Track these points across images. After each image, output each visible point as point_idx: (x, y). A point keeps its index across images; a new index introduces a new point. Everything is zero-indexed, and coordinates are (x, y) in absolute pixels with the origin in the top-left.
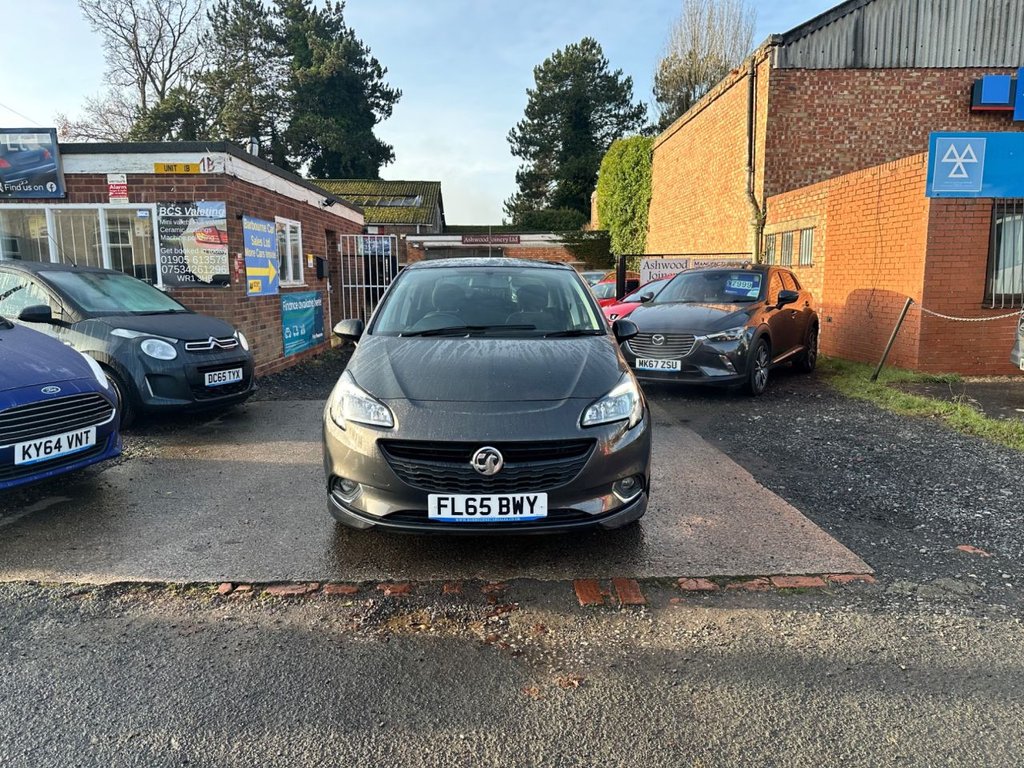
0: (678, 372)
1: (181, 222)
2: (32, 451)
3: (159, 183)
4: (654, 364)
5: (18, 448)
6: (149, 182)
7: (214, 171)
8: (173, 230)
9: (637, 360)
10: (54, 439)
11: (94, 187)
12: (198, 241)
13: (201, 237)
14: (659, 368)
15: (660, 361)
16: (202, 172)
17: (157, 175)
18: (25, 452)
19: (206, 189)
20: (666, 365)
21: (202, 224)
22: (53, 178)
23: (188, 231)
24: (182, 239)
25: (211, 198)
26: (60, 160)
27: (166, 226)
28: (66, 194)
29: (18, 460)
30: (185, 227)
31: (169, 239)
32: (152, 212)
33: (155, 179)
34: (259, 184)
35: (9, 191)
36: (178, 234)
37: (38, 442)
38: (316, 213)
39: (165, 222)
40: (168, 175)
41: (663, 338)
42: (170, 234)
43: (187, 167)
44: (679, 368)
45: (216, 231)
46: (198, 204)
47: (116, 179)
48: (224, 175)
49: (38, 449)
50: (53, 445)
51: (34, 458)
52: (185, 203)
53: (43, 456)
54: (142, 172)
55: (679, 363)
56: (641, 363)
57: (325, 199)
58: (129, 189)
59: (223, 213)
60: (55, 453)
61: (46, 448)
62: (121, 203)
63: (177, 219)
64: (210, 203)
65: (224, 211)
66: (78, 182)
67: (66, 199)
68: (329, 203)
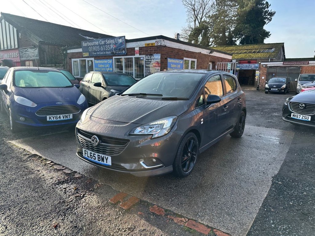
0: (309, 121)
1: (150, 60)
2: (52, 118)
3: (146, 49)
4: (299, 116)
5: (48, 117)
6: (144, 49)
7: (158, 45)
8: (148, 63)
9: (292, 114)
10: (58, 116)
11: (132, 51)
12: (154, 66)
13: (154, 65)
14: (301, 118)
15: (301, 115)
16: (155, 45)
17: (145, 47)
18: (50, 118)
19: (156, 50)
20: (304, 118)
21: (155, 61)
22: (124, 49)
23: (152, 63)
24: (150, 65)
25: (157, 53)
26: (126, 44)
27: (147, 62)
28: (127, 53)
29: (48, 119)
30: (151, 62)
31: (147, 65)
32: (144, 57)
33: (145, 48)
34: (177, 48)
35: (116, 53)
36: (149, 64)
37: (53, 116)
38: (205, 56)
39: (146, 61)
40: (148, 47)
41: (304, 105)
42: (147, 64)
43: (152, 44)
44: (310, 120)
45: (158, 63)
46: (154, 55)
47: (137, 49)
48: (161, 46)
49: (54, 118)
50: (58, 117)
51: (52, 120)
52: (151, 55)
53: (55, 119)
54: (142, 46)
55: (310, 117)
56: (293, 116)
57: (210, 51)
58: (139, 51)
59: (159, 57)
60: (59, 119)
61: (56, 118)
62: (137, 55)
63: (149, 59)
64: (157, 54)
65: (160, 57)
66: (129, 50)
67: (126, 55)
68: (211, 53)
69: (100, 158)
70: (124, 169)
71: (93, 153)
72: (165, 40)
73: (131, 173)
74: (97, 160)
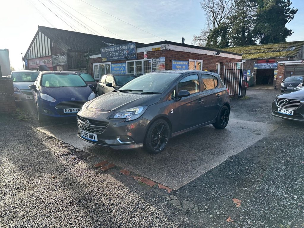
1: (156, 63)
2: (67, 111)
3: (153, 53)
4: (284, 111)
5: (64, 110)
6: (151, 53)
7: (164, 49)
8: (155, 65)
9: (278, 109)
10: (73, 109)
11: (141, 55)
12: (159, 68)
13: (160, 67)
14: (285, 113)
15: (286, 110)
16: (161, 49)
17: (152, 51)
18: (66, 111)
19: (161, 54)
20: (288, 112)
21: (160, 63)
22: (135, 54)
23: (158, 65)
24: (156, 67)
25: (162, 56)
26: (136, 50)
27: (154, 64)
28: (137, 58)
29: (64, 112)
30: (157, 64)
31: (154, 67)
32: (151, 60)
33: (152, 52)
34: (182, 51)
35: (128, 58)
36: (156, 66)
37: (69, 109)
38: (211, 57)
39: (153, 63)
40: (155, 51)
41: (288, 101)
42: (154, 66)
43: (158, 48)
44: (292, 114)
45: (163, 65)
46: (160, 58)
47: (145, 53)
48: (165, 50)
49: (69, 111)
50: (72, 110)
51: (68, 112)
52: (157, 58)
53: (70, 112)
54: (150, 51)
55: (293, 112)
57: (217, 52)
58: (148, 55)
59: (164, 60)
60: (73, 112)
61: (71, 110)
62: (146, 59)
63: (155, 62)
64: (162, 58)
65: (165, 59)
66: (139, 55)
67: (137, 59)
68: (218, 54)
69: (90, 136)
70: (106, 144)
71: (86, 132)
72: (169, 45)
73: (110, 146)
74: (88, 138)
